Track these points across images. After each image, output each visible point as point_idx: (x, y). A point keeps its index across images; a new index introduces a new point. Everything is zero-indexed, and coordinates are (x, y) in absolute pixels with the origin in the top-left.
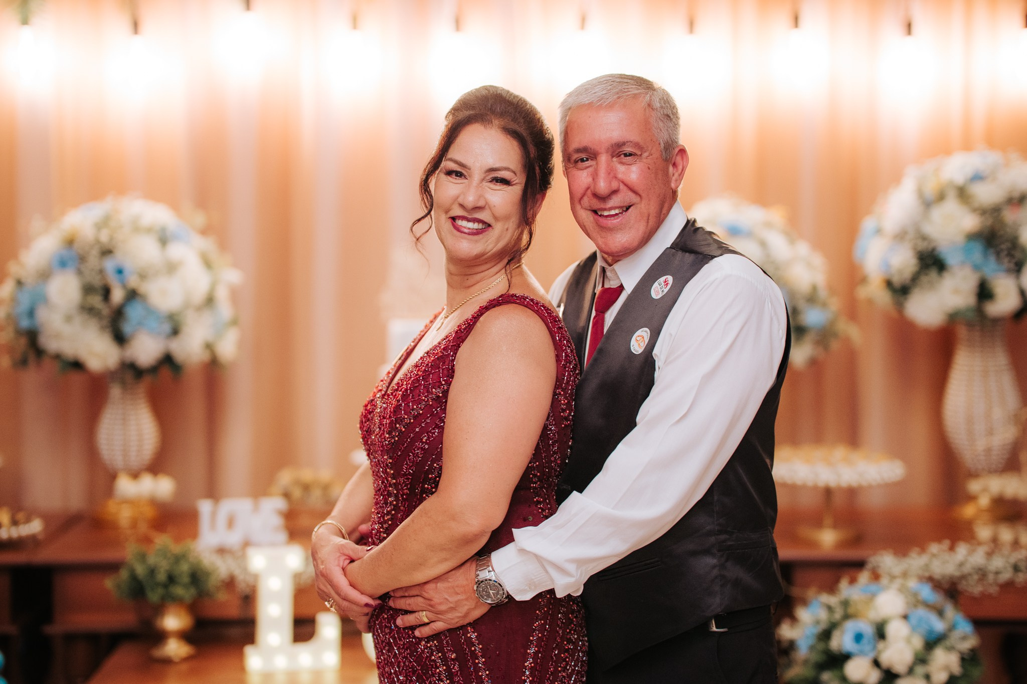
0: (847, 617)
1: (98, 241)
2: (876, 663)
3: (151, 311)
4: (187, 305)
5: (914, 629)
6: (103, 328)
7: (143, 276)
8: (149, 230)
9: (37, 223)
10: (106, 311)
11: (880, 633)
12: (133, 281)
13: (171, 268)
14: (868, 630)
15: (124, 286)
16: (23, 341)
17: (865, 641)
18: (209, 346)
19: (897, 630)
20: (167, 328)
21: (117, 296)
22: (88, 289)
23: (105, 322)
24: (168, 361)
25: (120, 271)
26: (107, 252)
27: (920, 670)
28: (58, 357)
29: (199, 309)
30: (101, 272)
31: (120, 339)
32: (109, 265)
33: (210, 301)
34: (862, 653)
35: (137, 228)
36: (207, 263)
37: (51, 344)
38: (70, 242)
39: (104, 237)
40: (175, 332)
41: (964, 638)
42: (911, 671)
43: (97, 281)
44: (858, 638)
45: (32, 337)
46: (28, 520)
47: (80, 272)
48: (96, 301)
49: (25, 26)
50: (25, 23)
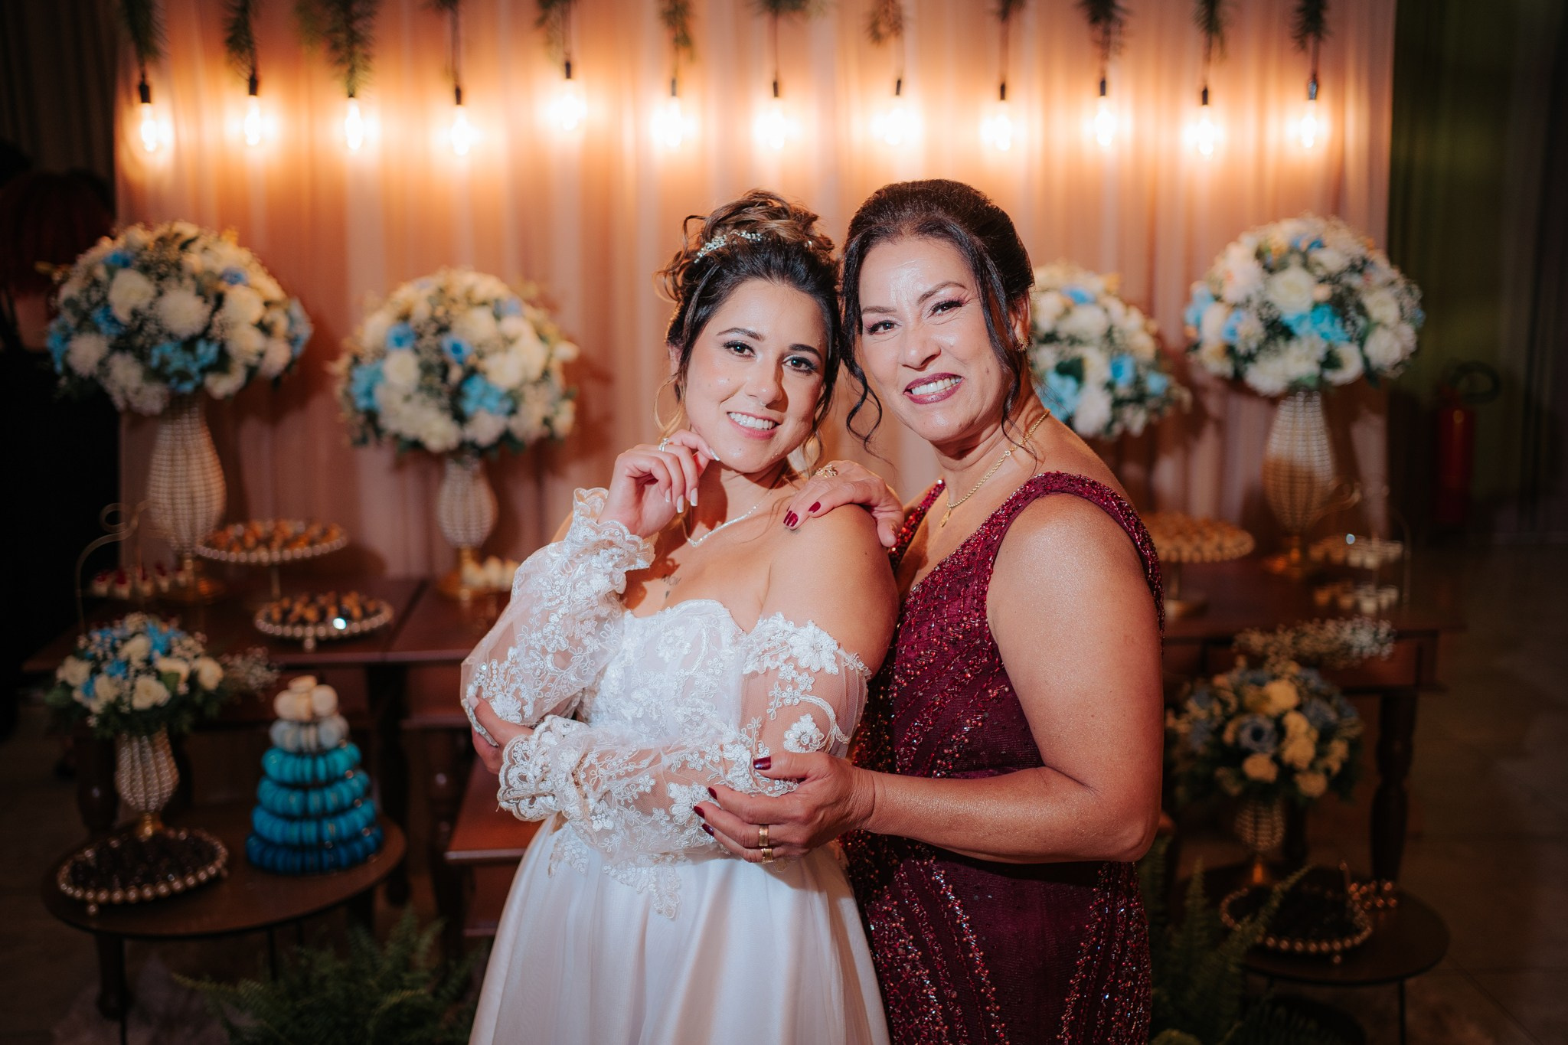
0: (1242, 710)
1: (433, 319)
2: (1277, 759)
3: (488, 390)
4: (524, 382)
5: (1311, 721)
6: (442, 409)
7: (481, 356)
8: (484, 304)
9: (371, 298)
10: (445, 388)
11: (1280, 730)
12: (472, 360)
13: (509, 342)
14: (1268, 726)
15: (461, 363)
16: (361, 419)
17: (1265, 738)
18: (547, 421)
19: (1297, 723)
20: (507, 405)
21: (455, 374)
22: (426, 369)
23: (445, 401)
24: (506, 438)
25: (456, 349)
26: (443, 329)
27: (1321, 765)
28: (397, 437)
29: (537, 383)
30: (440, 351)
31: (460, 417)
32: (446, 342)
33: (546, 374)
34: (1263, 750)
35: (472, 301)
36: (542, 337)
37: (391, 423)
38: (405, 317)
39: (440, 312)
40: (513, 412)
41: (1352, 726)
42: (1312, 767)
43: (435, 359)
44: (1257, 734)
45: (372, 417)
46: (377, 612)
47: (417, 351)
48: (436, 381)
49: (352, 99)
50: (351, 96)
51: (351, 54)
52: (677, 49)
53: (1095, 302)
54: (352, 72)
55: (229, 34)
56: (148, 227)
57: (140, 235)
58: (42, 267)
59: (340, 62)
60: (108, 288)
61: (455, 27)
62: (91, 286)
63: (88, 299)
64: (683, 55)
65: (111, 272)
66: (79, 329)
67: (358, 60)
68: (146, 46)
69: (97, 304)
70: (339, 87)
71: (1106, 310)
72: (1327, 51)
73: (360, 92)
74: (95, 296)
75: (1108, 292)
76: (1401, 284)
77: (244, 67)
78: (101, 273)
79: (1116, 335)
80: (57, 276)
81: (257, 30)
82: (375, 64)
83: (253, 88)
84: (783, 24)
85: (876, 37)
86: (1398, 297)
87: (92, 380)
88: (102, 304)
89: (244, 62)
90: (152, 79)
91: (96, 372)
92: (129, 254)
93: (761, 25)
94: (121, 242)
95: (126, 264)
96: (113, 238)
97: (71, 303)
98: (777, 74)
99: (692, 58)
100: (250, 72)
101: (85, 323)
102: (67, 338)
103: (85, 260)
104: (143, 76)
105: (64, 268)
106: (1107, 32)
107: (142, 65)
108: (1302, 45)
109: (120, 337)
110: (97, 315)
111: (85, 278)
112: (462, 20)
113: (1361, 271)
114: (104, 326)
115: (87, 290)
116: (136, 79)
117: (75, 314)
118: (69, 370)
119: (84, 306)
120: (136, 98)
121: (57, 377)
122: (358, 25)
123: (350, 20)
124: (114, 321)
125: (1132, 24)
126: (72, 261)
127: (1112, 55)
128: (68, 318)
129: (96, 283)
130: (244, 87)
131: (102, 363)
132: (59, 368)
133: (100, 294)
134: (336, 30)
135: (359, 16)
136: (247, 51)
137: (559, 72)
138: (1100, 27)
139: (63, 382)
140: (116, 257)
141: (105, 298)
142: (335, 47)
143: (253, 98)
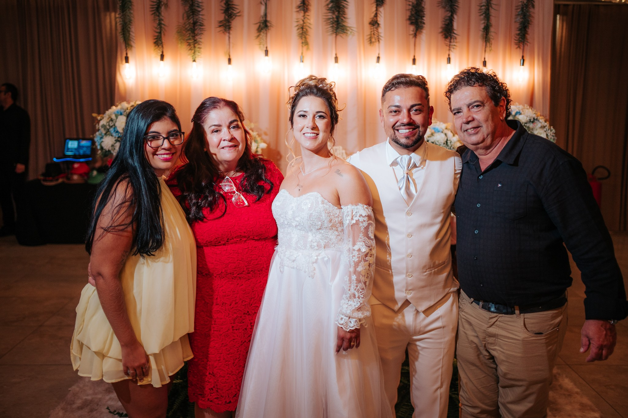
49: (194, 63)
50: (194, 61)
51: (195, 47)
52: (302, 46)
53: (442, 132)
54: (194, 53)
55: (155, 41)
56: (128, 102)
57: (125, 105)
58: (94, 115)
59: (190, 49)
60: (116, 122)
61: (229, 38)
62: (110, 121)
63: (109, 125)
64: (305, 48)
65: (117, 116)
66: (106, 134)
67: (197, 49)
68: (128, 44)
69: (112, 127)
70: (190, 58)
71: (446, 134)
72: (527, 48)
73: (197, 60)
74: (111, 124)
75: (446, 129)
76: (547, 127)
77: (159, 51)
78: (113, 117)
79: (449, 142)
80: (99, 118)
81: (164, 40)
82: (202, 50)
83: (162, 57)
84: (339, 37)
85: (371, 42)
86: (545, 131)
87: (109, 151)
88: (113, 127)
89: (159, 50)
90: (129, 55)
91: (110, 149)
92: (122, 111)
93: (331, 38)
94: (119, 107)
95: (121, 114)
96: (116, 106)
97: (104, 126)
98: (336, 55)
99: (308, 49)
100: (161, 53)
101: (108, 133)
102: (102, 138)
103: (108, 113)
104: (127, 54)
105: (101, 115)
106: (450, 42)
107: (126, 51)
108: (519, 47)
109: (119, 137)
110: (112, 130)
111: (108, 119)
112: (231, 36)
113: (533, 122)
114: (114, 134)
115: (109, 122)
116: (124, 55)
117: (105, 129)
118: (102, 148)
119: (108, 127)
120: (124, 61)
121: (98, 150)
122: (197, 37)
123: (194, 36)
124: (117, 132)
125: (459, 38)
126: (104, 113)
127: (452, 49)
128: (103, 131)
129: (112, 120)
130: (159, 57)
131: (113, 146)
132: (99, 147)
133: (113, 124)
134: (190, 39)
135: (197, 35)
136: (160, 46)
137: (263, 53)
138: (448, 40)
139: (100, 152)
140: (118, 112)
141: (114, 125)
142: (189, 45)
143: (162, 61)
